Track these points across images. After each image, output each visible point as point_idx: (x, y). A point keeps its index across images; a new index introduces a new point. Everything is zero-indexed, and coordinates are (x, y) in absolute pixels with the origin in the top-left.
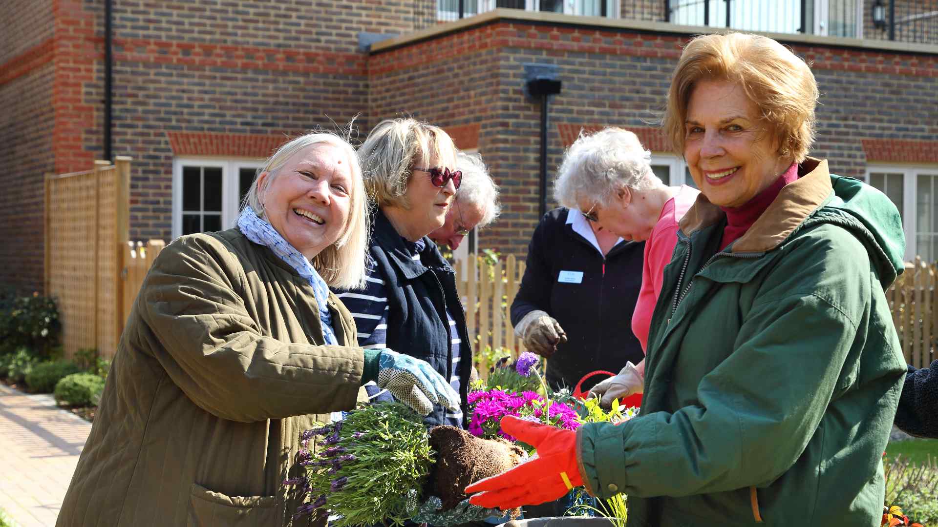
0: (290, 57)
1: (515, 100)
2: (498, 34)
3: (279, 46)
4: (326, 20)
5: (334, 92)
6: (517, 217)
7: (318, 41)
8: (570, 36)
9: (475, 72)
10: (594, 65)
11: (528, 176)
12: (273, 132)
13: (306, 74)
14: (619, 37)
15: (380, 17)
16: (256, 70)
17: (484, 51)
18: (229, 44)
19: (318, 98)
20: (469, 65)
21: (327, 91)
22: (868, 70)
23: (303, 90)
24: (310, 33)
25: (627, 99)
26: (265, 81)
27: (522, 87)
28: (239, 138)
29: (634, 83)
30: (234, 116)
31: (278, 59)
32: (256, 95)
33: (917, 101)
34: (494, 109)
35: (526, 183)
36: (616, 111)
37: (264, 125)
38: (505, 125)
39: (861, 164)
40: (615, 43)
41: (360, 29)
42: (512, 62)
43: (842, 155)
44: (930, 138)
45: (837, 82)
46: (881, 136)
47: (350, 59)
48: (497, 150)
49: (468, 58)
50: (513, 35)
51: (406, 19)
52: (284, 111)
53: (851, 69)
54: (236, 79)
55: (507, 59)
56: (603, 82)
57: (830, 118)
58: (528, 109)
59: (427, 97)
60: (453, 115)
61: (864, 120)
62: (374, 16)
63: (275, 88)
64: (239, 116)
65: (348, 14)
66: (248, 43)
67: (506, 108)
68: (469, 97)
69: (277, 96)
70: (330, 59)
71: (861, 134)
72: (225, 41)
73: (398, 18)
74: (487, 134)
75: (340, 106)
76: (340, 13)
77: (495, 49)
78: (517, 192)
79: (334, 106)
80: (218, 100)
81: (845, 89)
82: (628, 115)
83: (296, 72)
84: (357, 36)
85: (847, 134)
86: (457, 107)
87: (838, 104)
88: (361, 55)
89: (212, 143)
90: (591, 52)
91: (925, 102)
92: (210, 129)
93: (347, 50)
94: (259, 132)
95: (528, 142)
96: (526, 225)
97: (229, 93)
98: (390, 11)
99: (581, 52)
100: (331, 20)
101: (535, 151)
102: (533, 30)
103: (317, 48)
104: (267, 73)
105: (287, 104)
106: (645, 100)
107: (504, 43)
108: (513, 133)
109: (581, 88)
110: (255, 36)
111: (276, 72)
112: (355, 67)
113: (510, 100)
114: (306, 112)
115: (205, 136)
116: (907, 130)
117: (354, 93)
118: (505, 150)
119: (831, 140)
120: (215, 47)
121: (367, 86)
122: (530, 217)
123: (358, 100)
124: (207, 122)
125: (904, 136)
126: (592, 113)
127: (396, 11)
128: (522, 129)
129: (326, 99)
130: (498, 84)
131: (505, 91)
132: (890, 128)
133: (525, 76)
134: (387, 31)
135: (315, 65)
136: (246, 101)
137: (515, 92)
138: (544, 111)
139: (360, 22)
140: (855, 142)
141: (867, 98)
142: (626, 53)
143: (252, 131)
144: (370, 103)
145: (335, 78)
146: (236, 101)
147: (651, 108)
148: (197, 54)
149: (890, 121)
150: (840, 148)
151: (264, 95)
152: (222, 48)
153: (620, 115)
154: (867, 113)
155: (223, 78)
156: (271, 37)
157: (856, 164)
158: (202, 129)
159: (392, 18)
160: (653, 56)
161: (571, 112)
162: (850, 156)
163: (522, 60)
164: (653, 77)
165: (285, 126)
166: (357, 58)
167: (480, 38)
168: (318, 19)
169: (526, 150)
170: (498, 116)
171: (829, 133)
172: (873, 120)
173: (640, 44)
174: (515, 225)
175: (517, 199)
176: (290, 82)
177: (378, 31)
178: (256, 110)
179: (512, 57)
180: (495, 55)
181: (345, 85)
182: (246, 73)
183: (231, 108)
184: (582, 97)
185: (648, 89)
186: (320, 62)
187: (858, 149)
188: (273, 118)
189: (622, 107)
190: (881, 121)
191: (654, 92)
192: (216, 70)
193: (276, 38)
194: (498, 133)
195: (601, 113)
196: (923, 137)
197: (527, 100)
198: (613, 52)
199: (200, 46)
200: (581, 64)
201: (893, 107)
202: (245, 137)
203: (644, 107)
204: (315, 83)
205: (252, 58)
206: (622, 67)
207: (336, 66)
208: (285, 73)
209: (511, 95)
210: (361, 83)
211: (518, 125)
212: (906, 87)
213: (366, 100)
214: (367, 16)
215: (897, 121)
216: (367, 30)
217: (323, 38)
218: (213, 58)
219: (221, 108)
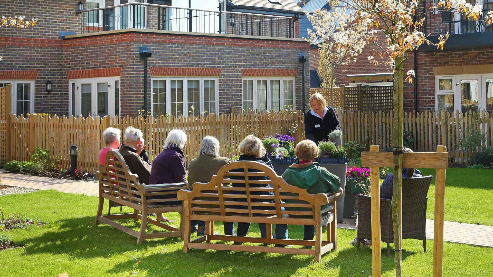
0: (35, 41)
1: (136, 60)
2: (130, 37)
3: (32, 37)
4: (48, 27)
5: (51, 54)
6: (137, 100)
7: (45, 35)
8: (153, 37)
9: (119, 49)
10: (160, 47)
11: (140, 85)
12: (29, 70)
13: (41, 48)
14: (168, 37)
15: (66, 25)
16: (24, 47)
17: (123, 42)
18: (14, 37)
19: (45, 56)
20: (116, 47)
21: (48, 54)
22: (243, 45)
23: (40, 53)
24: (42, 32)
25: (170, 58)
26: (26, 50)
27: (138, 55)
28: (18, 72)
29: (172, 52)
30: (16, 64)
31: (31, 42)
32: (23, 56)
33: (257, 55)
34: (129, 62)
35: (140, 88)
36: (167, 62)
37: (26, 67)
38: (133, 68)
39: (241, 77)
40: (166, 39)
41: (59, 30)
42: (135, 47)
43: (235, 75)
44: (261, 67)
45: (233, 50)
46: (247, 67)
47: (56, 41)
48: (130, 77)
49: (116, 44)
50: (135, 37)
51: (75, 26)
52: (33, 61)
53: (237, 45)
54: (16, 50)
55: (134, 45)
56: (163, 52)
57: (231, 62)
58: (140, 62)
59: (94, 57)
60: (108, 64)
61: (241, 62)
62: (64, 25)
63: (30, 53)
64: (18, 64)
65: (55, 24)
66: (21, 36)
67: (133, 62)
68: (116, 58)
69: (31, 56)
70: (49, 41)
71: (241, 67)
72: (13, 36)
73: (73, 26)
74: (125, 71)
75: (53, 59)
76: (53, 24)
77: (129, 42)
78: (137, 91)
79: (51, 59)
80: (10, 58)
81: (236, 52)
82: (170, 63)
83: (38, 47)
84: (59, 33)
85: (236, 67)
86: (110, 61)
87: (234, 57)
88: (60, 40)
89: (8, 75)
90: (159, 42)
91: (259, 55)
92: (7, 69)
93: (55, 38)
94: (25, 69)
95: (140, 74)
96: (140, 103)
97: (14, 55)
98: (70, 23)
99: (156, 43)
100: (50, 27)
101: (142, 77)
102: (141, 35)
103: (45, 37)
104: (27, 48)
105: (34, 59)
106: (176, 58)
107: (133, 40)
108: (135, 71)
109: (156, 55)
110: (23, 34)
111: (31, 47)
112: (58, 44)
113: (134, 59)
114: (41, 62)
115: (5, 72)
116: (254, 65)
117: (58, 54)
118: (133, 77)
119: (232, 70)
120: (9, 38)
121: (62, 51)
122: (141, 100)
123: (59, 57)
124: (6, 66)
125: (253, 67)
126: (159, 63)
127: (72, 23)
128: (138, 70)
129: (48, 56)
130: (130, 54)
131: (133, 57)
132: (249, 65)
133: (139, 51)
134: (69, 31)
135: (44, 44)
136: (20, 58)
137: (136, 57)
138: (146, 63)
139: (60, 27)
140: (239, 70)
141: (243, 55)
142: (170, 42)
143: (22, 69)
144: (63, 58)
145: (51, 48)
146: (16, 58)
147: (178, 61)
148: (3, 41)
149: (249, 63)
150: (234, 72)
151: (26, 56)
152: (12, 38)
153: (168, 63)
154: (242, 60)
155: (12, 50)
156: (29, 34)
157: (239, 77)
158: (4, 69)
159: (70, 26)
160: (178, 43)
161: (153, 63)
162: (237, 75)
163: (138, 45)
164: (178, 50)
165: (34, 67)
166: (59, 41)
167: (121, 38)
168: (45, 27)
169: (139, 77)
170: (130, 65)
171: (231, 67)
172: (244, 62)
173: (174, 39)
174: (136, 103)
175: (137, 94)
176: (36, 51)
177: (66, 31)
178: (23, 61)
179: (135, 44)
180: (129, 44)
181: (54, 51)
182: (20, 48)
183: (14, 61)
184: (156, 58)
185: (176, 54)
186: (46, 43)
187: (240, 72)
188: (30, 64)
189: (169, 61)
190: (246, 62)
191: (178, 55)
192: (9, 47)
193: (30, 34)
194: (131, 71)
195: (163, 63)
196: (259, 68)
197: (140, 59)
198: (166, 42)
199: (4, 38)
200: (156, 46)
201: (250, 58)
202: (20, 72)
203: (175, 61)
204: (44, 51)
205: (22, 42)
206: (168, 47)
207: (51, 44)
208: (34, 47)
209: (135, 58)
210: (60, 50)
211: (137, 68)
212: (254, 50)
213: (62, 57)
214: (62, 25)
215: (251, 62)
216: (62, 30)
217: (47, 34)
218: (8, 42)
219: (11, 61)
